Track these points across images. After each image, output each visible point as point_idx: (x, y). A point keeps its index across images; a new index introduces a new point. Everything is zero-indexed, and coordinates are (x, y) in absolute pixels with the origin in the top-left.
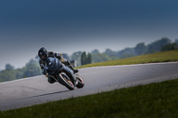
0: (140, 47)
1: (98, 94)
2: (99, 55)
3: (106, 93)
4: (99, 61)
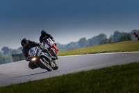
0: (82, 41)
3: (56, 77)
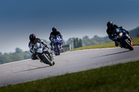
2: (89, 40)
4: (88, 45)
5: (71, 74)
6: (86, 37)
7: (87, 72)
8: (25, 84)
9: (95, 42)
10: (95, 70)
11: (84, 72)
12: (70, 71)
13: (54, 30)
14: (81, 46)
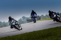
1: (43, 30)
2: (44, 16)
4: (43, 19)
5: (36, 31)
6: (43, 15)
7: (43, 31)
8: (15, 36)
9: (46, 17)
10: (46, 30)
11: (42, 30)
12: (35, 30)
13: (33, 11)
14: (40, 19)
